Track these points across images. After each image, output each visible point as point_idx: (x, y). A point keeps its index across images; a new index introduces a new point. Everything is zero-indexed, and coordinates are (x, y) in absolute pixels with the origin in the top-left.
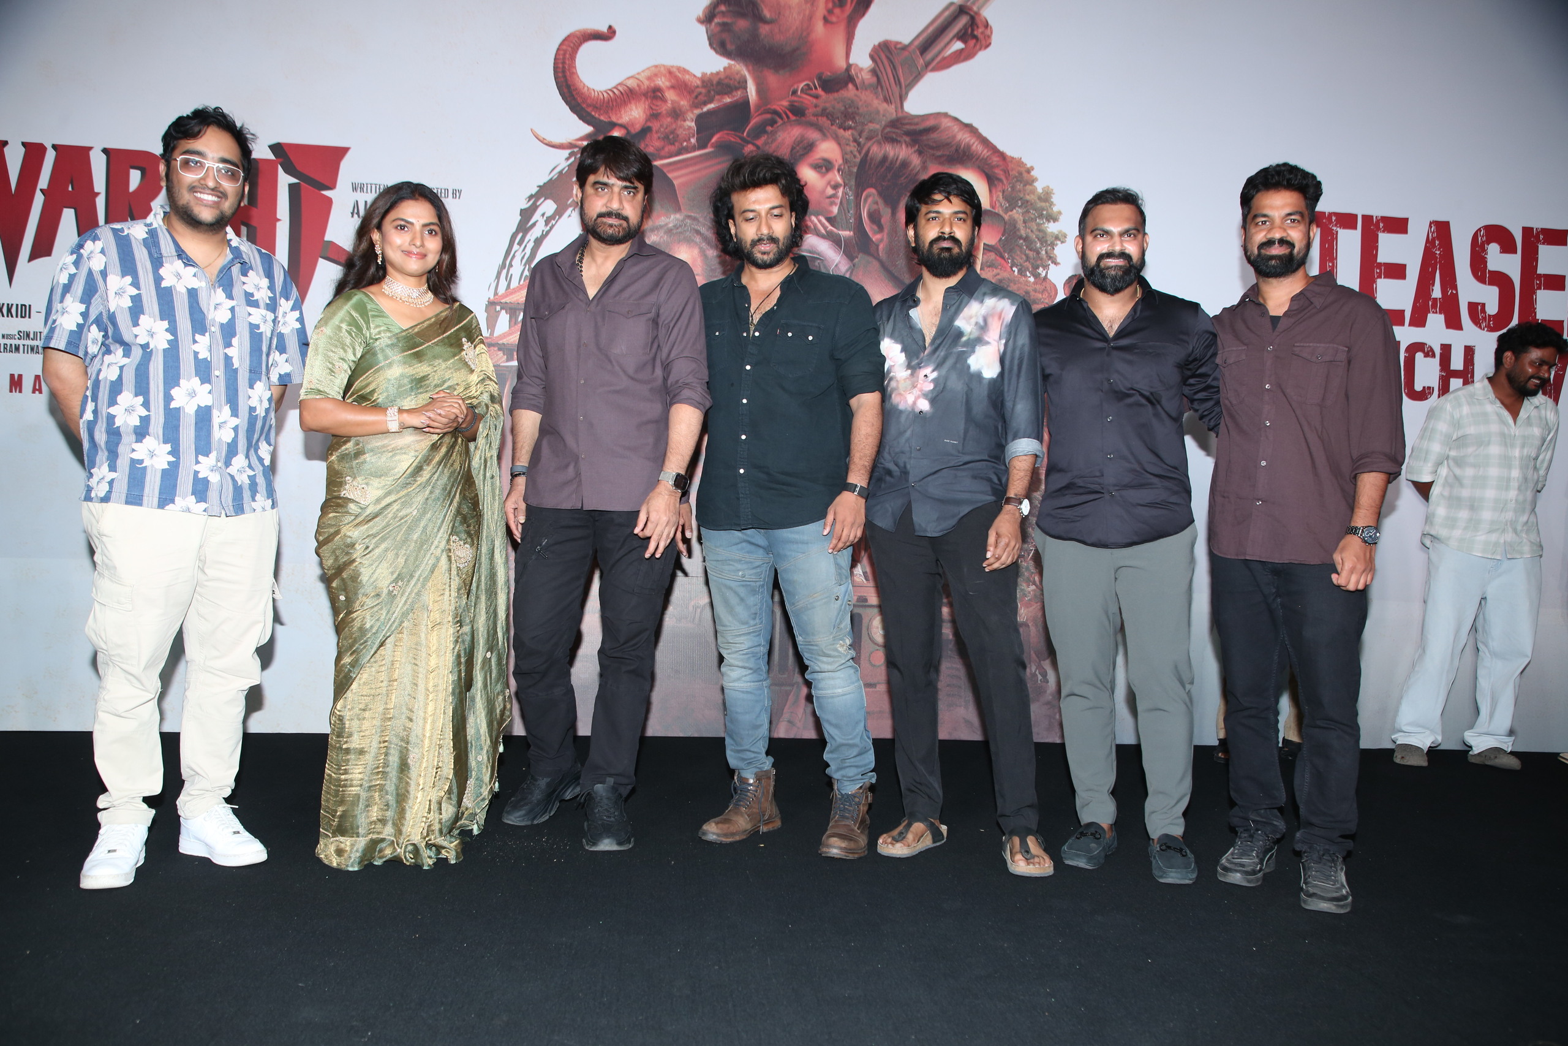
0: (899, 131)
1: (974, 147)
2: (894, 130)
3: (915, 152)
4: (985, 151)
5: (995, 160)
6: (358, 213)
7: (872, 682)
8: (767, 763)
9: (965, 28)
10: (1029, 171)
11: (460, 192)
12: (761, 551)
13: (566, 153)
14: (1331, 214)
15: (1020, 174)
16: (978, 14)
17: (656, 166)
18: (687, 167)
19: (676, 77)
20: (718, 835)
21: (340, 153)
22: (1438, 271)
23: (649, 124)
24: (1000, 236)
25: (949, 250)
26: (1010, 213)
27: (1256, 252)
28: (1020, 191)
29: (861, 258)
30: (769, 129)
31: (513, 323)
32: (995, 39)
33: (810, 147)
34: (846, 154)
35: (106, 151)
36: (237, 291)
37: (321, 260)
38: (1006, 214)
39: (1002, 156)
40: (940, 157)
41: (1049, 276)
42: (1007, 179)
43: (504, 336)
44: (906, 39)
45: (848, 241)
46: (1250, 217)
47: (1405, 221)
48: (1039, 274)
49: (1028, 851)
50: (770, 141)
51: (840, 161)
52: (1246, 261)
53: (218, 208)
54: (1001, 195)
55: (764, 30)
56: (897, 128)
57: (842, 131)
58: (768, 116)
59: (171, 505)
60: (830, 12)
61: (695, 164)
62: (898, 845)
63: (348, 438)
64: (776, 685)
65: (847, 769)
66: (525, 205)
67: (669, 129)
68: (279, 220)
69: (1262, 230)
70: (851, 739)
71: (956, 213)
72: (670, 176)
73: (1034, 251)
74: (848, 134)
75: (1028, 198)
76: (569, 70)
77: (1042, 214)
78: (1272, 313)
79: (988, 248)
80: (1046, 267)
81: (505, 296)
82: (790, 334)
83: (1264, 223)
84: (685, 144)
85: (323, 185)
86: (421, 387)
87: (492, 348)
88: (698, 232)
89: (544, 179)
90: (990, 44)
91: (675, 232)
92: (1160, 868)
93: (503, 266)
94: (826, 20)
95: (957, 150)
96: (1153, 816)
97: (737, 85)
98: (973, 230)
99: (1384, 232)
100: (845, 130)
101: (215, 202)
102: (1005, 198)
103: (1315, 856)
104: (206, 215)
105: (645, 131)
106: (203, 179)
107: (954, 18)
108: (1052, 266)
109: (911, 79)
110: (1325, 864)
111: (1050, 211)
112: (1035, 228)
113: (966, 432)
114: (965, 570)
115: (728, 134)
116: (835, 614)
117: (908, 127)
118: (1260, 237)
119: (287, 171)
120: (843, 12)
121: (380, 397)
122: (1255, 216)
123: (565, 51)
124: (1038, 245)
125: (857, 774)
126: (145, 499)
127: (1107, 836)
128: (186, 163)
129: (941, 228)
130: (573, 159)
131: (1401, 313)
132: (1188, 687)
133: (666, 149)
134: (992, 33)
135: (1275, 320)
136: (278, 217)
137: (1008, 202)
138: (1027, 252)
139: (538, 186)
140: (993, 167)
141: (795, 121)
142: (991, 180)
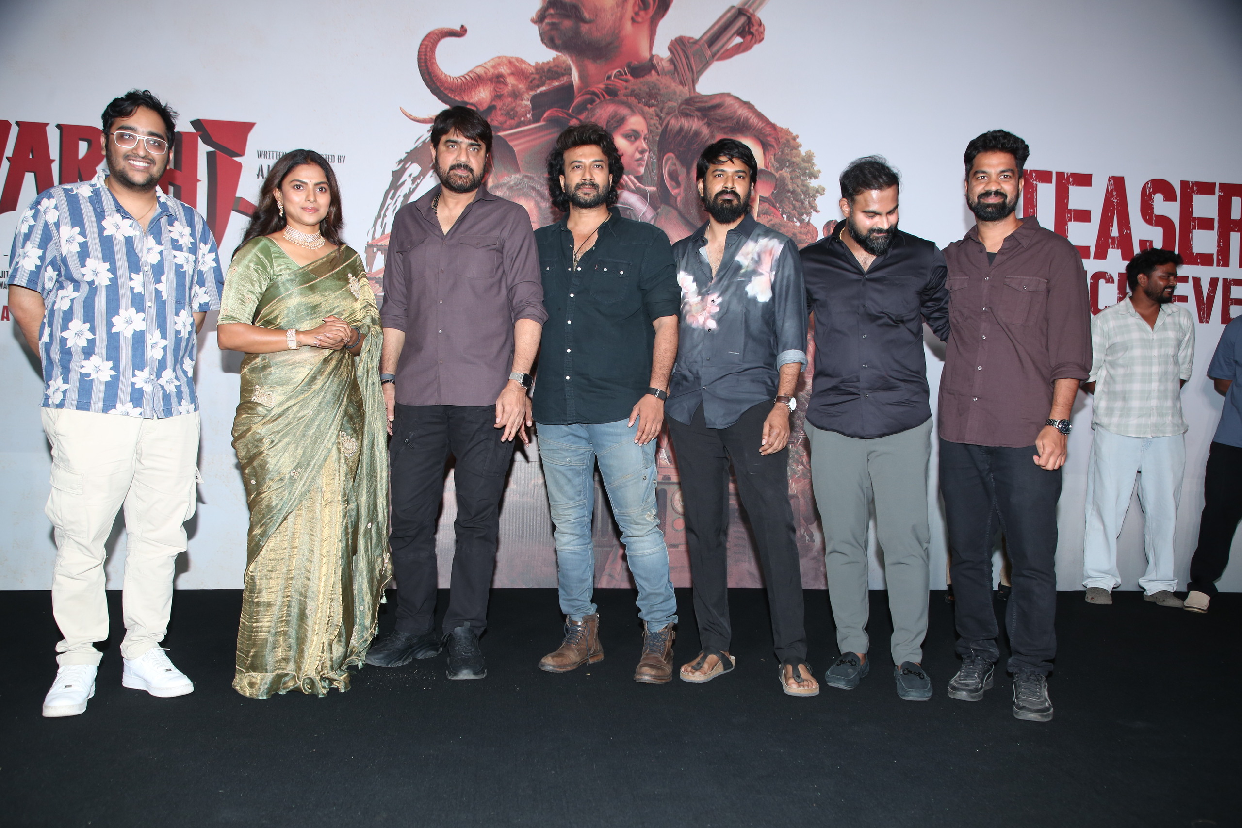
0: (692, 108)
1: (751, 120)
2: (687, 107)
3: (705, 124)
4: (760, 123)
5: (768, 130)
6: (262, 175)
7: (675, 543)
8: (592, 609)
9: (743, 26)
10: (794, 139)
11: (344, 158)
12: (584, 442)
14: (1031, 171)
15: (788, 141)
16: (753, 15)
17: (499, 137)
18: (523, 137)
19: (515, 66)
20: (553, 666)
21: (248, 127)
22: (1115, 216)
23: (494, 103)
24: (772, 190)
25: (730, 201)
26: (780, 172)
27: (976, 200)
28: (788, 155)
29: (663, 208)
30: (589, 106)
32: (767, 35)
33: (622, 121)
34: (650, 126)
35: (59, 126)
36: (165, 238)
37: (233, 213)
38: (777, 172)
39: (773, 126)
40: (725, 128)
41: (811, 221)
42: (777, 144)
44: (697, 36)
45: (652, 194)
46: (972, 172)
47: (1090, 176)
48: (804, 220)
49: (799, 676)
50: (590, 116)
51: (646, 132)
52: (968, 208)
53: (148, 172)
54: (773, 157)
55: (584, 28)
56: (691, 106)
57: (647, 108)
58: (589, 96)
59: (113, 410)
60: (637, 14)
61: (530, 135)
62: (697, 673)
63: (256, 355)
64: (600, 546)
65: (655, 613)
66: (396, 168)
67: (510, 107)
68: (199, 181)
69: (981, 183)
70: (658, 589)
71: (737, 172)
72: (511, 144)
73: (799, 201)
74: (652, 110)
75: (794, 160)
76: (430, 60)
77: (805, 173)
78: (989, 250)
79: (763, 200)
80: (809, 214)
81: (380, 240)
82: (605, 270)
83: (983, 178)
84: (523, 118)
85: (233, 152)
86: (315, 313)
88: (533, 188)
89: (410, 147)
90: (763, 39)
91: (515, 188)
92: (903, 689)
93: (378, 217)
94: (633, 20)
95: (738, 123)
96: (898, 648)
97: (563, 71)
98: (750, 186)
99: (1073, 185)
100: (649, 107)
101: (145, 168)
102: (776, 160)
103: (1024, 676)
104: (139, 178)
105: (491, 108)
106: (136, 149)
107: (734, 19)
108: (814, 213)
109: (701, 66)
110: (1032, 683)
111: (811, 170)
112: (800, 183)
113: (746, 345)
114: (746, 455)
115: (556, 111)
116: (644, 491)
117: (699, 105)
118: (979, 189)
119: (207, 142)
120: (646, 14)
121: (282, 321)
122: (976, 173)
123: (427, 46)
124: (803, 197)
125: (663, 617)
126: (92, 405)
127: (861, 663)
128: (121, 137)
129: (725, 184)
131: (1088, 248)
132: (925, 545)
133: (508, 123)
134: (764, 30)
135: (991, 256)
136: (199, 178)
137: (779, 163)
138: (794, 202)
139: (407, 153)
140: (767, 136)
141: (610, 100)
142: (765, 146)
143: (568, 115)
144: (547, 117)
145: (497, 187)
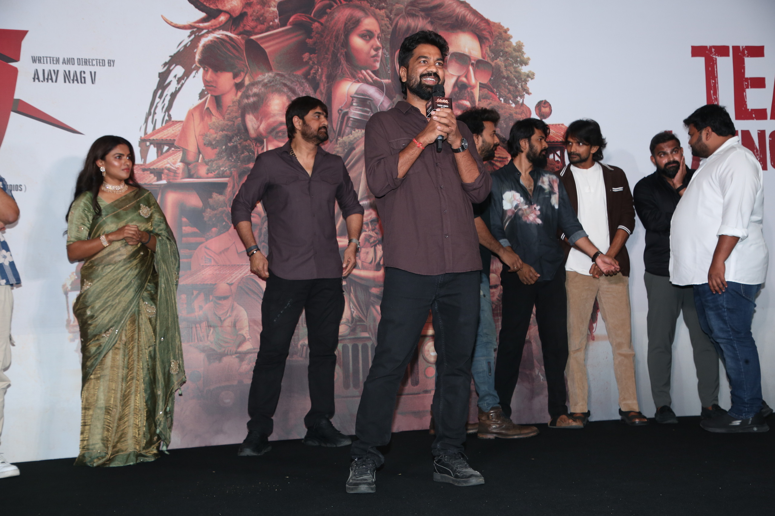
0: (416, 9)
1: (468, 17)
2: (413, 8)
3: (429, 22)
4: (476, 19)
5: (483, 25)
6: (38, 79)
10: (506, 31)
11: (114, 61)
13: (188, 32)
15: (500, 34)
17: (252, 40)
18: (273, 39)
21: (22, 34)
23: (245, 10)
24: (490, 77)
26: (495, 61)
28: (501, 46)
30: (328, 11)
31: (159, 154)
33: (357, 22)
34: (382, 26)
37: (13, 114)
38: (493, 61)
39: (487, 22)
40: (446, 25)
41: (525, 103)
42: (491, 37)
43: (154, 163)
45: (387, 86)
47: (762, 48)
48: (518, 102)
50: (330, 19)
51: (379, 32)
54: (488, 48)
56: (415, 7)
57: (378, 10)
61: (280, 37)
66: (162, 70)
67: (259, 13)
72: (263, 46)
73: (513, 86)
74: (382, 12)
75: (507, 50)
77: (517, 61)
79: (482, 86)
80: (522, 96)
81: (152, 135)
84: (271, 23)
85: (9, 58)
87: (146, 172)
88: (285, 85)
89: (174, 51)
91: (269, 85)
93: (149, 114)
95: (457, 20)
99: (748, 56)
100: (380, 9)
105: (243, 15)
108: (526, 96)
111: (522, 58)
112: (513, 70)
115: (300, 16)
117: (422, 5)
124: (516, 82)
130: (193, 36)
131: (765, 110)
133: (259, 27)
137: (494, 53)
138: (509, 87)
139: (170, 56)
140: (482, 30)
141: (345, 4)
142: (481, 39)
143: (311, 19)
144: (293, 21)
145: (253, 84)
